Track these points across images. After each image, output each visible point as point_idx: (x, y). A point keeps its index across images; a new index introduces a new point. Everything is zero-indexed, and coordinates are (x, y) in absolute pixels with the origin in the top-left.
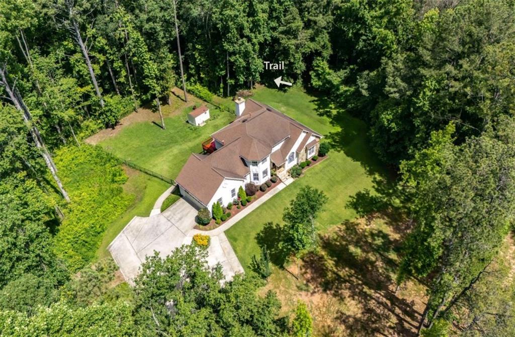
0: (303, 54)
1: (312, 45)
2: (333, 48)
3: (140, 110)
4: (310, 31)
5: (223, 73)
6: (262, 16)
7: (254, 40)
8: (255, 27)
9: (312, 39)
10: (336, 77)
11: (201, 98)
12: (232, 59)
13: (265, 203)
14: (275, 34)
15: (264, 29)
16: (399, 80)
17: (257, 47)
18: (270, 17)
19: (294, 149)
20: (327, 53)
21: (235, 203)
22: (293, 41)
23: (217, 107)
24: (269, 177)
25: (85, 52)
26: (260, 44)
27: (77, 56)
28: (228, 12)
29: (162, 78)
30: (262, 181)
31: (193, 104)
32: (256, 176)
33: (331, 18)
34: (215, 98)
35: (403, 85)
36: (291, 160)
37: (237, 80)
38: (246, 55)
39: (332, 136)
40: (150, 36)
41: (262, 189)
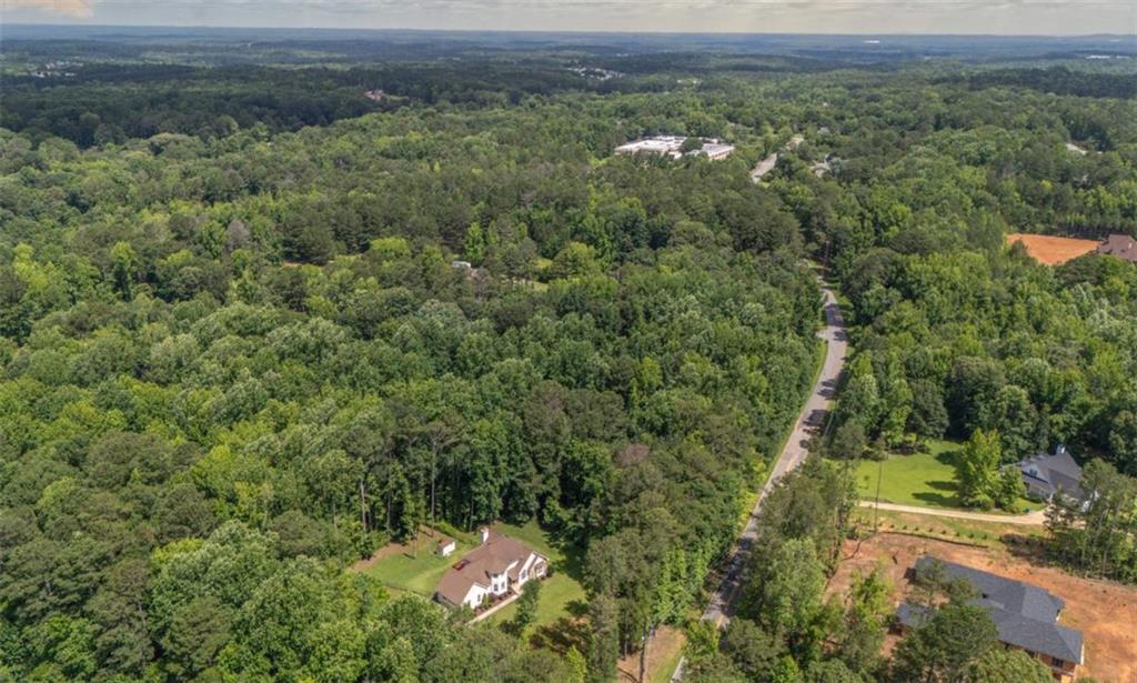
0: (537, 494)
1: (544, 487)
2: (563, 490)
3: (391, 545)
4: (542, 476)
5: (468, 510)
6: (503, 465)
7: (496, 484)
8: (497, 473)
9: (544, 482)
10: (565, 515)
11: (446, 533)
12: (477, 499)
13: (503, 608)
14: (513, 478)
15: (504, 475)
16: (598, 515)
17: (498, 489)
18: (509, 465)
19: (526, 567)
20: (557, 494)
21: (480, 607)
22: (528, 484)
23: (461, 541)
24: (505, 590)
25: (363, 495)
26: (500, 486)
27: (356, 497)
28: (477, 463)
29: (417, 515)
30: (501, 591)
31: (438, 539)
32: (496, 588)
33: (559, 465)
34: (458, 533)
35: (600, 517)
36: (524, 576)
37: (479, 517)
38: (489, 496)
39: (558, 563)
40: (413, 481)
41: (501, 598)
